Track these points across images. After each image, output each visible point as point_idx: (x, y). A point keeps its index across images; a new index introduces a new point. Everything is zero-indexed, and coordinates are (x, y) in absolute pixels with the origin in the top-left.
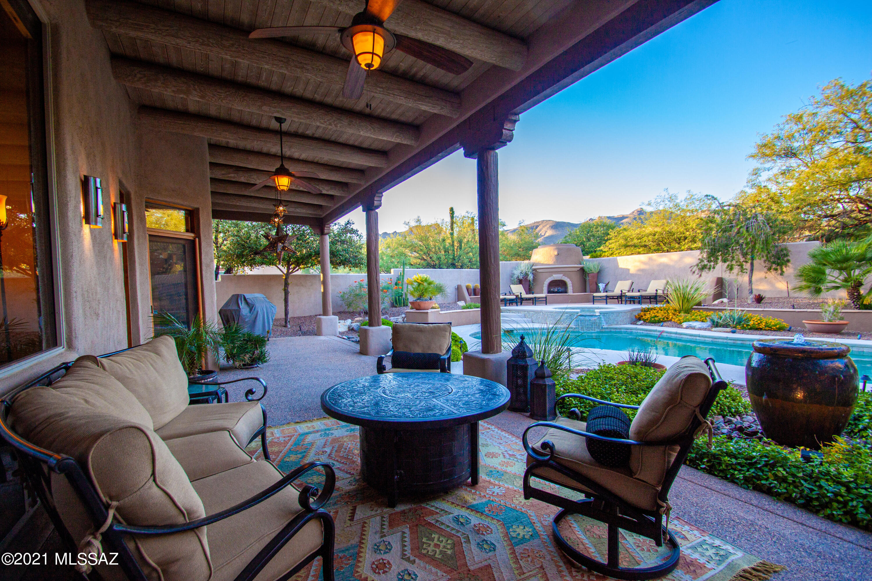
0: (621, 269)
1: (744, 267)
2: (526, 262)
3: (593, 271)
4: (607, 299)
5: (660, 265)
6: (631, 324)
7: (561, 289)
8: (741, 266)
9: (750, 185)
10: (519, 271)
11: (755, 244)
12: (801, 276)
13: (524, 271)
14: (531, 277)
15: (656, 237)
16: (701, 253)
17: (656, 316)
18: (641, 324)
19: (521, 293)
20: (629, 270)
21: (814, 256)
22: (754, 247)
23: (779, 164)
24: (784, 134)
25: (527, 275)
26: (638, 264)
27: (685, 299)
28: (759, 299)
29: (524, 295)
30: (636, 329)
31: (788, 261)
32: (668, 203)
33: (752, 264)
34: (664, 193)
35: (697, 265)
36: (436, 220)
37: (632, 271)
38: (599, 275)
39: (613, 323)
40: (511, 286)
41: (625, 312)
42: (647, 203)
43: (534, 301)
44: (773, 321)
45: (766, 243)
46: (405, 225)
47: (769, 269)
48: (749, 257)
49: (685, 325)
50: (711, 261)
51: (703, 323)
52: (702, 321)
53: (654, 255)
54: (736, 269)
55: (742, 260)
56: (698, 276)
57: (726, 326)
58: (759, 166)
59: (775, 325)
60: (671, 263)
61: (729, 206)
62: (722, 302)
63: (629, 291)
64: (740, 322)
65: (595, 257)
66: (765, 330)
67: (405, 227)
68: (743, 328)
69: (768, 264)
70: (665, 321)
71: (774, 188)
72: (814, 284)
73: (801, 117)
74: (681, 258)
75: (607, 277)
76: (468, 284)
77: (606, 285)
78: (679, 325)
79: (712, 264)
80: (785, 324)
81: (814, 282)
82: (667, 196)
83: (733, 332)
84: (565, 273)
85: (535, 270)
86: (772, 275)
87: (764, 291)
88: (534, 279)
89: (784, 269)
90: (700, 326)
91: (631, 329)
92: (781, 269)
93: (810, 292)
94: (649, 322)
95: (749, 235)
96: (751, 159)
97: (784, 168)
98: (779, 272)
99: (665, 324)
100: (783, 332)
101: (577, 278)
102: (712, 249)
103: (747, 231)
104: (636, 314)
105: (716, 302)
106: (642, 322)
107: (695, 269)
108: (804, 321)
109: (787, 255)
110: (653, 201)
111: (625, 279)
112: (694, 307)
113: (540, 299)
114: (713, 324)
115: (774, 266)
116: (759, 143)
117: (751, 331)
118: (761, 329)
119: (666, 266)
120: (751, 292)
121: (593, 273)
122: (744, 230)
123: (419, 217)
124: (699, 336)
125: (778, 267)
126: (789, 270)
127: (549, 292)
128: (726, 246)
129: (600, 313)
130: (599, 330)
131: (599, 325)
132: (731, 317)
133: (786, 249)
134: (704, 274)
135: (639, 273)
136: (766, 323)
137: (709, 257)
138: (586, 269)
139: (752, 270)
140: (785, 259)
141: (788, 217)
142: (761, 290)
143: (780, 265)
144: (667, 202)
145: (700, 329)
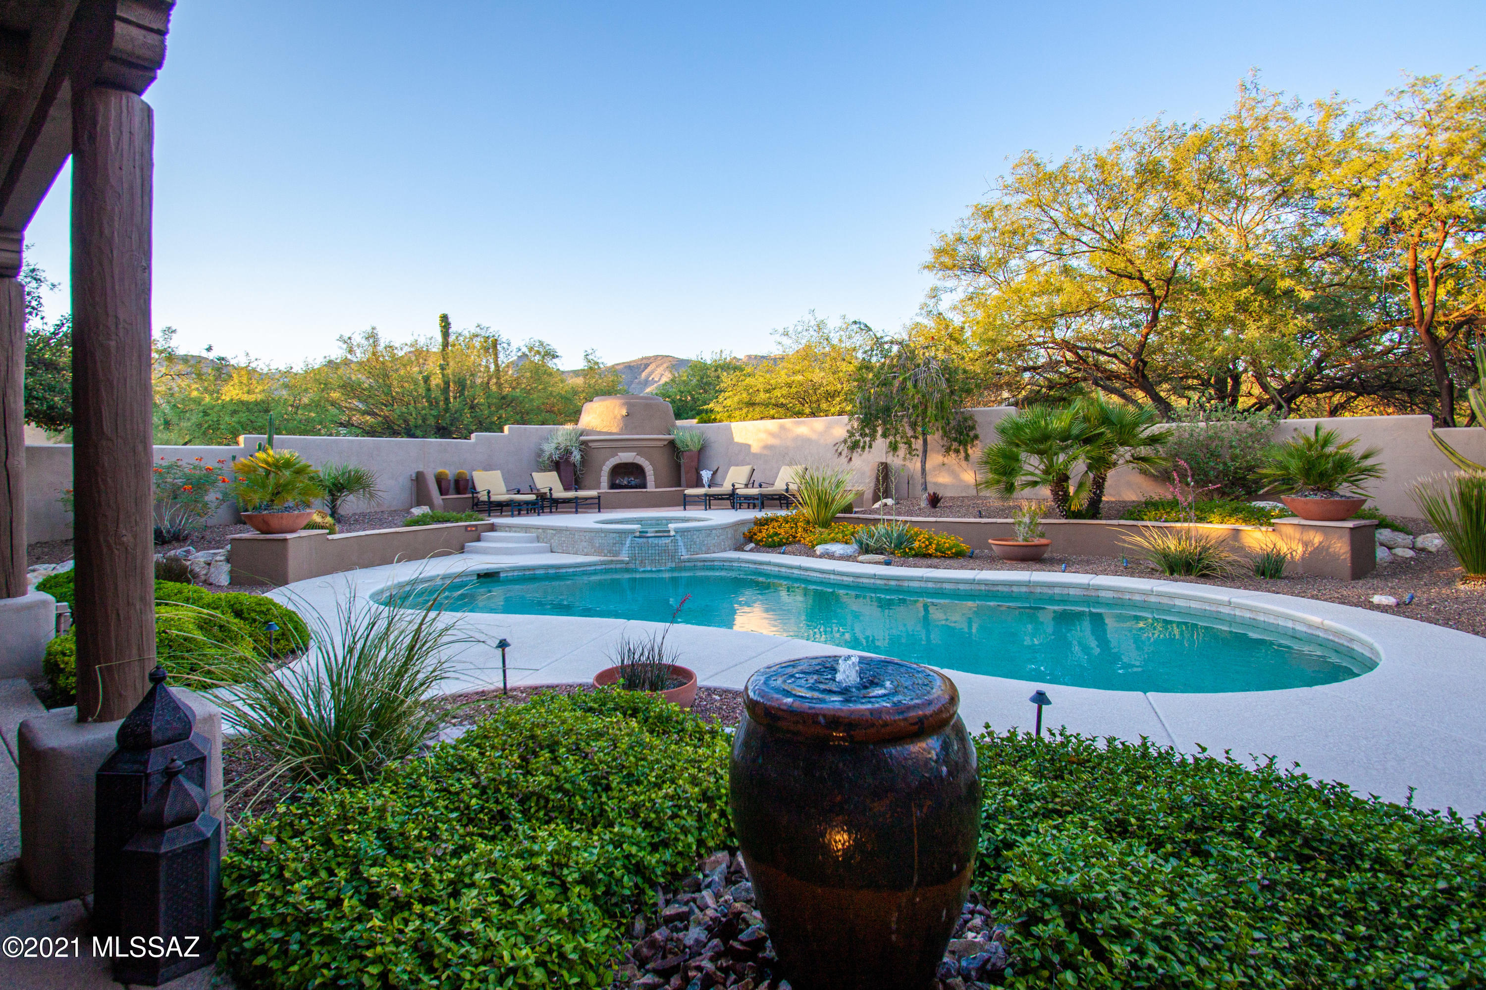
0: (738, 444)
1: (914, 447)
2: (569, 427)
3: (691, 447)
4: (708, 501)
5: (797, 438)
6: (736, 549)
7: (634, 481)
8: (909, 444)
9: (923, 312)
10: (553, 445)
11: (926, 407)
12: (986, 463)
13: (562, 446)
14: (576, 456)
15: (794, 390)
16: (850, 420)
17: (777, 534)
18: (751, 550)
19: (551, 490)
20: (749, 446)
21: (1003, 431)
22: (924, 412)
23: (964, 283)
24: (967, 234)
25: (568, 452)
26: (763, 436)
27: (824, 502)
28: (934, 501)
29: (560, 493)
30: (739, 560)
31: (976, 437)
32: (815, 334)
33: (925, 442)
34: (808, 317)
35: (845, 441)
36: (416, 337)
37: (755, 448)
38: (700, 456)
39: (700, 549)
40: (534, 474)
41: (724, 528)
42: (781, 331)
43: (577, 505)
44: (947, 541)
45: (941, 406)
46: (341, 344)
47: (948, 450)
48: (920, 429)
49: (819, 549)
50: (866, 435)
51: (846, 546)
52: (846, 543)
53: (788, 422)
54: (902, 450)
55: (910, 433)
56: (846, 460)
57: (879, 551)
58: (939, 284)
59: (950, 549)
60: (814, 437)
61: (892, 343)
62: (886, 505)
63: (746, 486)
64: (901, 544)
65: (705, 422)
66: (936, 557)
67: (341, 348)
68: (905, 555)
69: (945, 442)
70: (790, 544)
71: (957, 320)
72: (1004, 478)
73: (991, 211)
74: (829, 427)
75: (716, 459)
76: (440, 470)
77: (715, 473)
78: (810, 552)
79: (867, 439)
80: (964, 546)
81: (1004, 474)
82: (813, 323)
83: (888, 563)
84: (640, 450)
85: (584, 443)
86: (952, 459)
87: (945, 486)
88: (584, 460)
89: (970, 451)
90: (842, 552)
91: (731, 560)
92: (966, 451)
93: (999, 491)
94: (764, 546)
95: (917, 393)
96: (926, 271)
97: (971, 289)
98: (962, 454)
99: (790, 548)
100: (962, 560)
101: (663, 459)
102: (866, 414)
103: (915, 386)
104: (745, 529)
105: (877, 505)
106: (752, 545)
107: (842, 447)
108: (990, 541)
109: (973, 428)
110: (791, 330)
111: (742, 463)
112: (838, 515)
113: (589, 501)
114: (861, 548)
115: (955, 445)
116: (937, 245)
117: (917, 560)
118: (930, 556)
119: (806, 441)
120: (925, 489)
121: (690, 450)
122: (909, 384)
123: (374, 329)
124: (834, 572)
125: (961, 448)
126: (976, 452)
127: (613, 486)
128: (887, 410)
129: (677, 531)
130: (673, 565)
131: (673, 555)
132: (888, 535)
133: (971, 417)
134: (855, 456)
135: (765, 452)
136: (938, 544)
137: (862, 429)
138: (679, 444)
139: (925, 452)
140: (972, 434)
141: (977, 368)
142: (940, 485)
143: (964, 443)
144: (812, 333)
145: (842, 558)
